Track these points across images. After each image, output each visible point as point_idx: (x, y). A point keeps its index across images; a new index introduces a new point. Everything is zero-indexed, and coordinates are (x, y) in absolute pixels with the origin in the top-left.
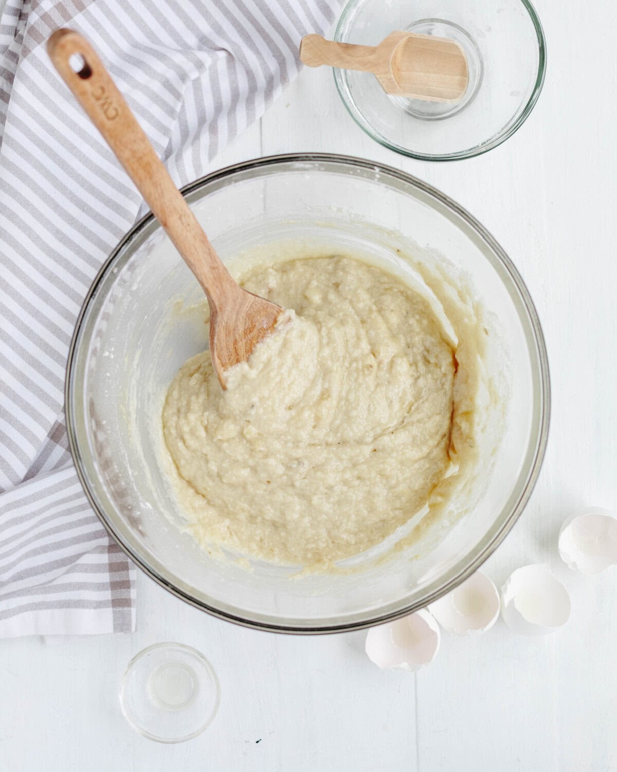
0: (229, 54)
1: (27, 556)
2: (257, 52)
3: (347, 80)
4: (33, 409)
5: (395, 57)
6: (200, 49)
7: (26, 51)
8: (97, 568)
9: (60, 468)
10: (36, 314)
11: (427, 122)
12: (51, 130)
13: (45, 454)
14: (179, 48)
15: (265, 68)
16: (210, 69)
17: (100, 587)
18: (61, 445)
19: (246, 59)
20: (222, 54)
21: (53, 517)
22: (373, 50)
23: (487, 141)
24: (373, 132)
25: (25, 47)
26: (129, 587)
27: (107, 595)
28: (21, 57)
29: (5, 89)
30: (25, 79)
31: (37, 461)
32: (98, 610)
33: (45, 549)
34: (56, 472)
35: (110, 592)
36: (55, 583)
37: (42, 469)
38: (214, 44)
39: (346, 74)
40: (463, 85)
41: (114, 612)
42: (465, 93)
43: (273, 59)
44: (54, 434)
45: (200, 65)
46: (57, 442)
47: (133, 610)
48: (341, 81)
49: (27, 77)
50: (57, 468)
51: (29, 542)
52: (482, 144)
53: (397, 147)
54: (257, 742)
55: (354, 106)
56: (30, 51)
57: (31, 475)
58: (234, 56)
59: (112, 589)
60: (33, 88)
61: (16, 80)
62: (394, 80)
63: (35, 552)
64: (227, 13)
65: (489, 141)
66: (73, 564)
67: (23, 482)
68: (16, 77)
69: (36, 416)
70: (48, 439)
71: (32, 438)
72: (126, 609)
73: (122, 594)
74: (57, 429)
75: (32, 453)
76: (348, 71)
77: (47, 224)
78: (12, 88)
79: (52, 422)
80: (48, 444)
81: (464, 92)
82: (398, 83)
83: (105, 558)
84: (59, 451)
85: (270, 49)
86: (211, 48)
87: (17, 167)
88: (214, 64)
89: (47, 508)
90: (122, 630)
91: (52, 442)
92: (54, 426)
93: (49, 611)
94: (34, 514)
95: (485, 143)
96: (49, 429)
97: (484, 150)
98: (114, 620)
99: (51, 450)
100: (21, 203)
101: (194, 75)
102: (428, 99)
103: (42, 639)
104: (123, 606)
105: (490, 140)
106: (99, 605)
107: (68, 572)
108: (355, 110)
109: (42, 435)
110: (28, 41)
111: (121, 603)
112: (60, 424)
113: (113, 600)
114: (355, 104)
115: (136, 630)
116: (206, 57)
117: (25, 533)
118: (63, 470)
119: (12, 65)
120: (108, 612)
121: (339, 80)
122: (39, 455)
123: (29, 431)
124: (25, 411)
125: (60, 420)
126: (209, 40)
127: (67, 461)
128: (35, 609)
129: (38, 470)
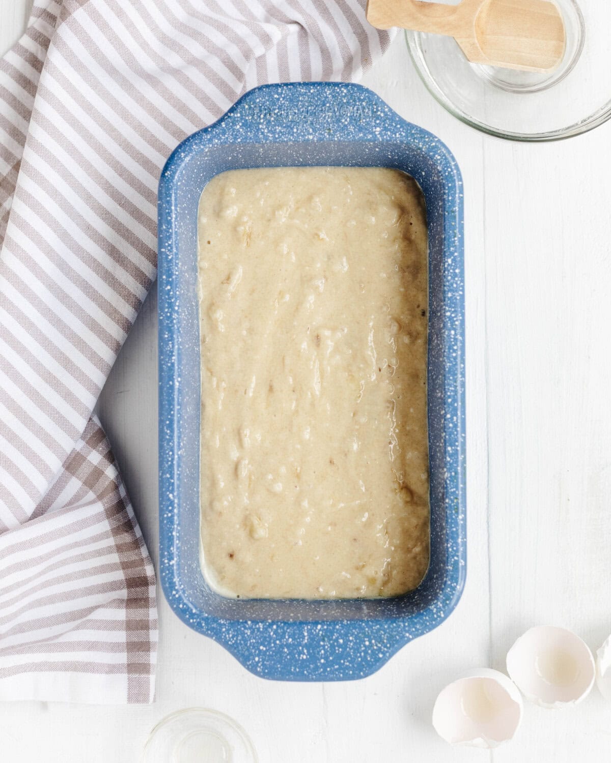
0: (302, 27)
1: (31, 606)
2: (335, 27)
3: (420, 45)
5: (479, 18)
6: (267, 21)
7: (65, 14)
8: (112, 625)
9: (75, 505)
11: (515, 95)
13: (58, 487)
14: (244, 19)
15: (344, 47)
16: (278, 44)
17: (114, 647)
18: (77, 477)
19: (322, 35)
20: (294, 28)
21: (64, 563)
22: (454, 10)
23: (588, 118)
24: (452, 107)
25: (64, 7)
26: (148, 650)
27: (122, 658)
28: (59, 19)
29: (40, 57)
30: (62, 46)
31: (48, 495)
32: (111, 675)
33: (51, 600)
34: (70, 509)
35: (126, 653)
36: (61, 640)
37: (54, 505)
38: (285, 16)
39: (420, 37)
40: (559, 51)
41: (129, 679)
42: (562, 60)
43: (354, 35)
44: (70, 464)
45: (266, 39)
46: (73, 474)
47: (152, 678)
48: (414, 45)
49: (64, 44)
50: (71, 505)
51: (34, 590)
52: (582, 122)
53: (480, 125)
55: (429, 75)
56: (70, 14)
57: (40, 512)
58: (308, 31)
59: (128, 652)
60: (70, 57)
61: (51, 45)
62: (478, 45)
63: (40, 603)
65: (591, 119)
66: (84, 619)
67: (30, 519)
68: (51, 42)
69: (50, 441)
70: (63, 469)
71: (44, 469)
72: (143, 676)
73: (140, 657)
74: (74, 459)
75: (42, 485)
76: (423, 35)
78: (46, 54)
79: (69, 451)
80: (63, 475)
81: (560, 59)
82: (482, 49)
83: (121, 614)
84: (74, 485)
85: (351, 25)
86: (281, 20)
88: (284, 39)
89: (58, 551)
90: (138, 701)
91: (67, 473)
92: (70, 455)
93: (53, 674)
94: (42, 558)
95: (585, 121)
96: (64, 459)
97: (584, 129)
98: (129, 688)
99: (66, 482)
100: (47, 192)
101: (259, 51)
102: (519, 67)
103: (44, 705)
104: (140, 673)
105: (592, 117)
106: (112, 669)
107: (77, 628)
108: (430, 80)
109: (55, 464)
111: (137, 668)
112: (78, 453)
113: (129, 665)
114: (430, 73)
115: (154, 701)
116: (275, 31)
117: (30, 580)
118: (78, 507)
119: (50, 28)
120: (122, 679)
121: (412, 44)
122: (51, 487)
123: (41, 460)
124: (37, 436)
125: (78, 449)
126: (279, 11)
127: (83, 497)
128: (35, 670)
129: (49, 506)
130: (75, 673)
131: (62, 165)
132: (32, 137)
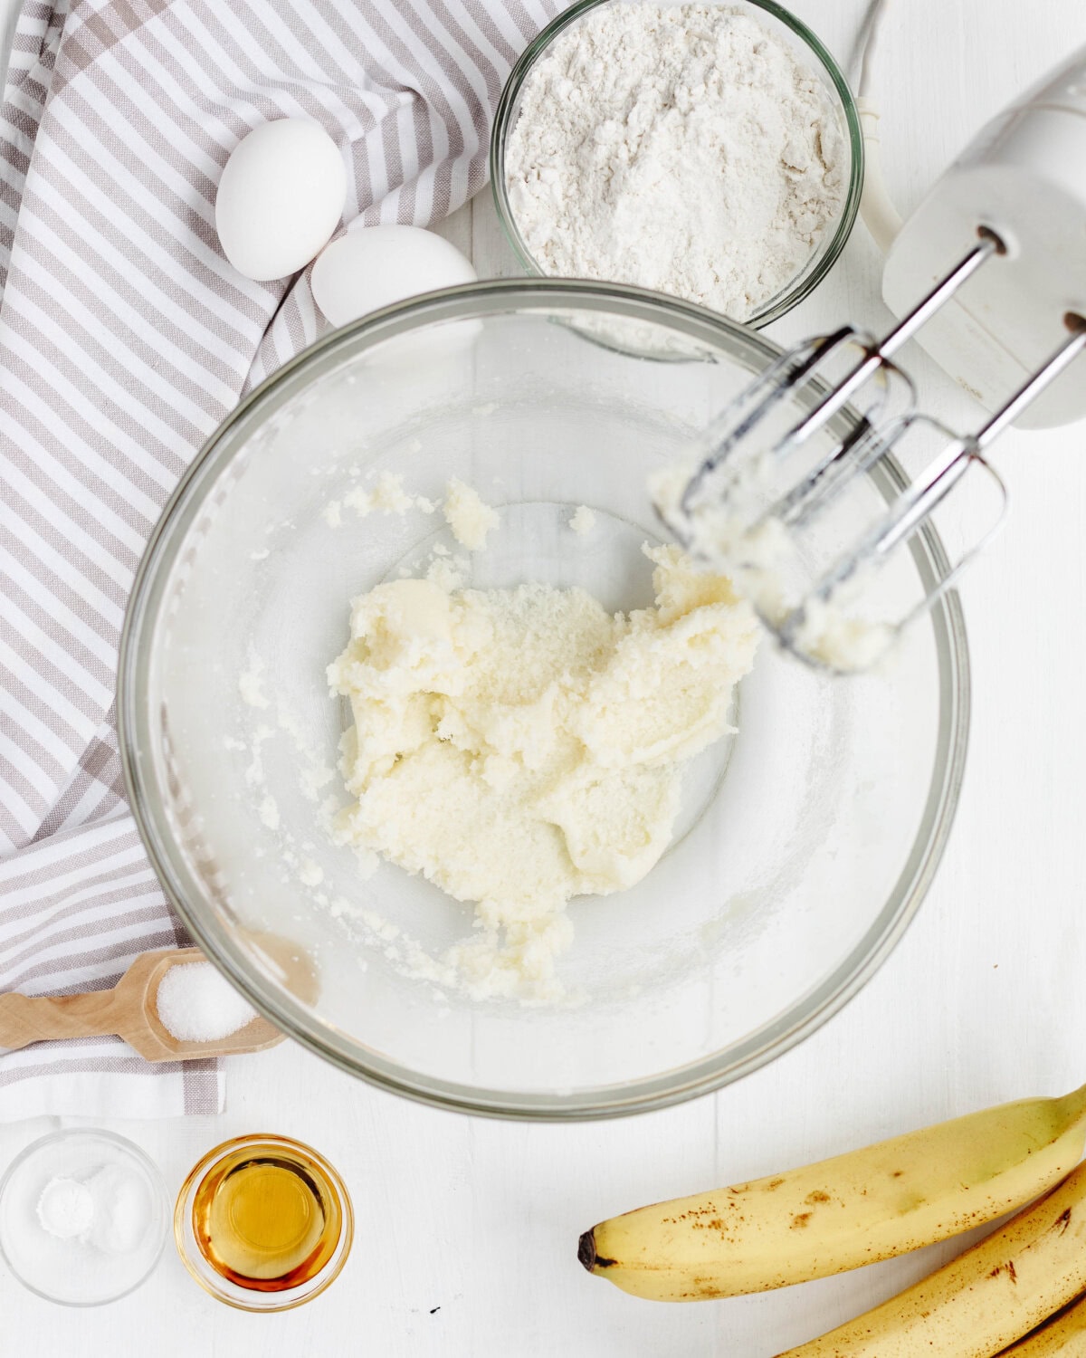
0: (419, 96)
1: (34, 974)
4: (54, 715)
6: (367, 87)
7: (59, 83)
9: (98, 821)
10: (64, 547)
12: (100, 223)
13: (73, 794)
14: (331, 82)
16: (384, 122)
18: (100, 779)
19: (449, 108)
20: (406, 99)
21: (82, 906)
25: (58, 74)
28: (50, 93)
29: (21, 147)
30: (57, 131)
31: (57, 807)
32: (160, 1077)
33: (66, 964)
34: (92, 828)
37: (66, 822)
38: (392, 79)
41: (185, 1078)
44: (91, 760)
45: (365, 114)
46: (95, 775)
47: (220, 1076)
49: (60, 128)
50: (93, 820)
51: (38, 948)
54: (433, 1312)
56: (66, 82)
57: (46, 832)
58: (428, 101)
60: (69, 146)
61: (40, 132)
63: (48, 968)
64: (415, 22)
67: (32, 842)
68: (40, 127)
69: (58, 726)
70: (79, 769)
71: (51, 766)
72: (206, 1073)
74: (96, 753)
75: (50, 793)
77: (89, 389)
78: (33, 146)
79: (88, 740)
80: (79, 777)
84: (98, 791)
86: (387, 85)
87: (38, 288)
88: (392, 114)
89: (72, 890)
90: (201, 1111)
91: (86, 774)
92: (90, 747)
93: (74, 1076)
94: (49, 901)
96: (82, 752)
98: (186, 1093)
99: (85, 788)
100: (43, 352)
101: (354, 132)
103: (57, 1122)
104: (202, 1069)
106: (162, 1067)
109: (70, 761)
110: (63, 64)
111: (197, 1065)
112: (102, 742)
115: (225, 1111)
116: (377, 102)
117: (33, 932)
118: (103, 824)
119: (35, 104)
120: (176, 1080)
122: (61, 796)
123: (46, 754)
124: (40, 718)
125: (102, 738)
126: (384, 72)
127: (110, 809)
128: (47, 1073)
129: (59, 824)
130: (108, 1075)
131: (64, 311)
132: (16, 270)
